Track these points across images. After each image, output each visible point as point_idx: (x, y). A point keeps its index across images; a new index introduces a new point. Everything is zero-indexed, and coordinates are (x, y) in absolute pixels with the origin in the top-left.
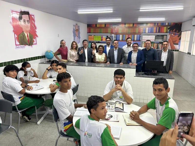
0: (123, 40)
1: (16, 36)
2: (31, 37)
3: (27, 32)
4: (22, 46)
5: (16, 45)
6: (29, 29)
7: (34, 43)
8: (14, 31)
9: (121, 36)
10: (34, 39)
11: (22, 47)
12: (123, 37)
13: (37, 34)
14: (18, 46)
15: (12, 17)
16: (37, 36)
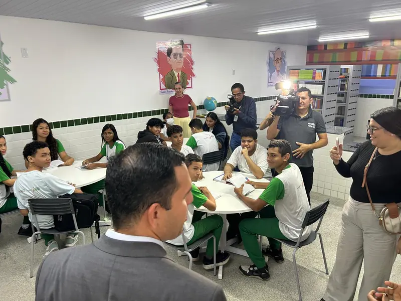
0: (385, 76)
1: (162, 77)
2: (183, 78)
3: (177, 70)
4: (169, 90)
5: (161, 89)
6: (181, 65)
7: (187, 86)
8: (159, 70)
9: (380, 67)
10: (188, 81)
11: (170, 92)
12: (384, 70)
13: (194, 71)
14: (163, 91)
15: (157, 52)
16: (194, 76)
